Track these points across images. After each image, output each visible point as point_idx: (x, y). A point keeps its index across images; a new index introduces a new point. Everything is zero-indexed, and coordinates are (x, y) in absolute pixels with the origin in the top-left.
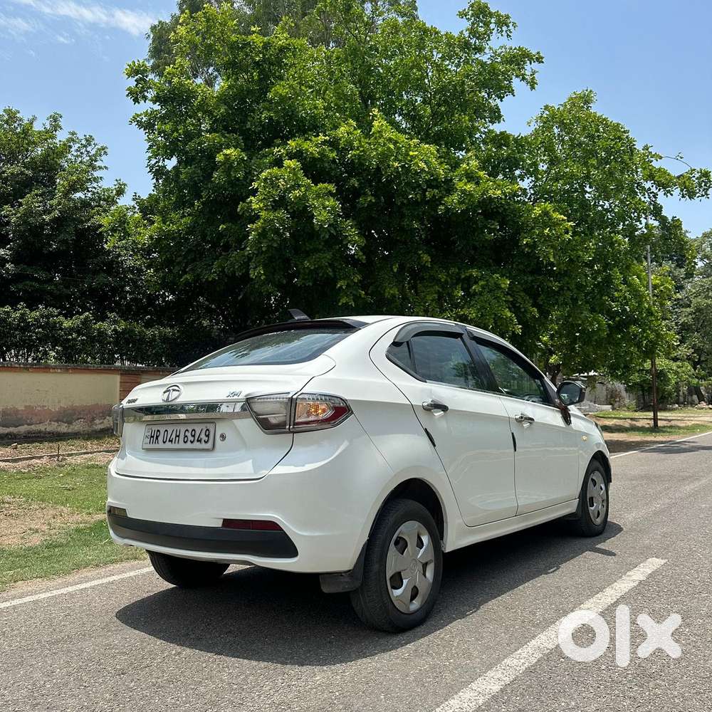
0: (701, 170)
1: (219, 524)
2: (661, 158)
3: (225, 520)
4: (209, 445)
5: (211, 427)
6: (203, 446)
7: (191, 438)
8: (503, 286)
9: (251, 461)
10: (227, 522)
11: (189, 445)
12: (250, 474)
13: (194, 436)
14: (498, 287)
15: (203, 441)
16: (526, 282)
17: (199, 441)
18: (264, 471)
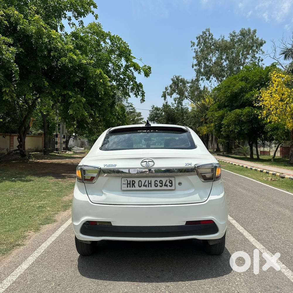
0: (148, 66)
1: (184, 224)
2: (135, 58)
3: (187, 222)
4: (173, 188)
5: (172, 179)
6: (169, 188)
7: (159, 184)
8: (83, 101)
9: (198, 194)
10: (188, 223)
11: (159, 188)
12: (199, 200)
13: (162, 183)
14: (81, 101)
15: (168, 186)
16: (89, 100)
17: (166, 186)
18: (205, 199)
